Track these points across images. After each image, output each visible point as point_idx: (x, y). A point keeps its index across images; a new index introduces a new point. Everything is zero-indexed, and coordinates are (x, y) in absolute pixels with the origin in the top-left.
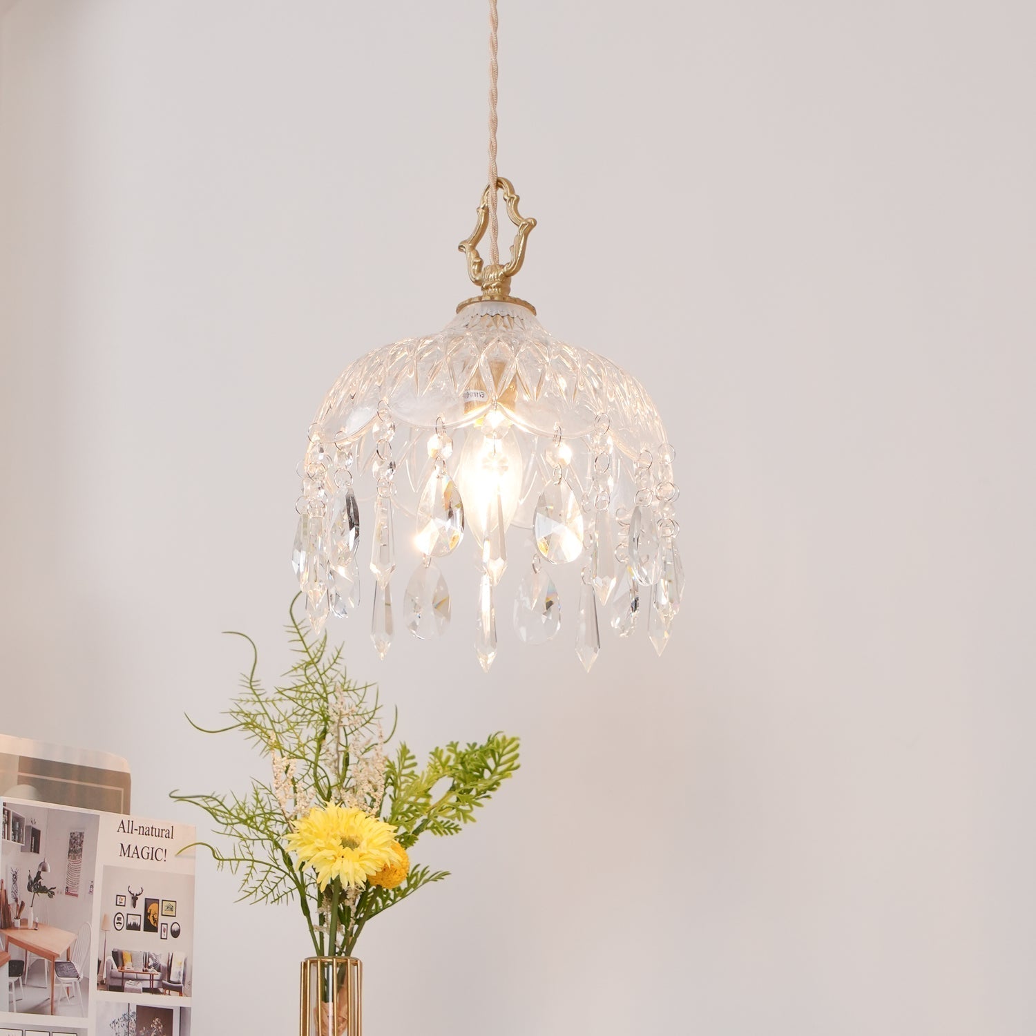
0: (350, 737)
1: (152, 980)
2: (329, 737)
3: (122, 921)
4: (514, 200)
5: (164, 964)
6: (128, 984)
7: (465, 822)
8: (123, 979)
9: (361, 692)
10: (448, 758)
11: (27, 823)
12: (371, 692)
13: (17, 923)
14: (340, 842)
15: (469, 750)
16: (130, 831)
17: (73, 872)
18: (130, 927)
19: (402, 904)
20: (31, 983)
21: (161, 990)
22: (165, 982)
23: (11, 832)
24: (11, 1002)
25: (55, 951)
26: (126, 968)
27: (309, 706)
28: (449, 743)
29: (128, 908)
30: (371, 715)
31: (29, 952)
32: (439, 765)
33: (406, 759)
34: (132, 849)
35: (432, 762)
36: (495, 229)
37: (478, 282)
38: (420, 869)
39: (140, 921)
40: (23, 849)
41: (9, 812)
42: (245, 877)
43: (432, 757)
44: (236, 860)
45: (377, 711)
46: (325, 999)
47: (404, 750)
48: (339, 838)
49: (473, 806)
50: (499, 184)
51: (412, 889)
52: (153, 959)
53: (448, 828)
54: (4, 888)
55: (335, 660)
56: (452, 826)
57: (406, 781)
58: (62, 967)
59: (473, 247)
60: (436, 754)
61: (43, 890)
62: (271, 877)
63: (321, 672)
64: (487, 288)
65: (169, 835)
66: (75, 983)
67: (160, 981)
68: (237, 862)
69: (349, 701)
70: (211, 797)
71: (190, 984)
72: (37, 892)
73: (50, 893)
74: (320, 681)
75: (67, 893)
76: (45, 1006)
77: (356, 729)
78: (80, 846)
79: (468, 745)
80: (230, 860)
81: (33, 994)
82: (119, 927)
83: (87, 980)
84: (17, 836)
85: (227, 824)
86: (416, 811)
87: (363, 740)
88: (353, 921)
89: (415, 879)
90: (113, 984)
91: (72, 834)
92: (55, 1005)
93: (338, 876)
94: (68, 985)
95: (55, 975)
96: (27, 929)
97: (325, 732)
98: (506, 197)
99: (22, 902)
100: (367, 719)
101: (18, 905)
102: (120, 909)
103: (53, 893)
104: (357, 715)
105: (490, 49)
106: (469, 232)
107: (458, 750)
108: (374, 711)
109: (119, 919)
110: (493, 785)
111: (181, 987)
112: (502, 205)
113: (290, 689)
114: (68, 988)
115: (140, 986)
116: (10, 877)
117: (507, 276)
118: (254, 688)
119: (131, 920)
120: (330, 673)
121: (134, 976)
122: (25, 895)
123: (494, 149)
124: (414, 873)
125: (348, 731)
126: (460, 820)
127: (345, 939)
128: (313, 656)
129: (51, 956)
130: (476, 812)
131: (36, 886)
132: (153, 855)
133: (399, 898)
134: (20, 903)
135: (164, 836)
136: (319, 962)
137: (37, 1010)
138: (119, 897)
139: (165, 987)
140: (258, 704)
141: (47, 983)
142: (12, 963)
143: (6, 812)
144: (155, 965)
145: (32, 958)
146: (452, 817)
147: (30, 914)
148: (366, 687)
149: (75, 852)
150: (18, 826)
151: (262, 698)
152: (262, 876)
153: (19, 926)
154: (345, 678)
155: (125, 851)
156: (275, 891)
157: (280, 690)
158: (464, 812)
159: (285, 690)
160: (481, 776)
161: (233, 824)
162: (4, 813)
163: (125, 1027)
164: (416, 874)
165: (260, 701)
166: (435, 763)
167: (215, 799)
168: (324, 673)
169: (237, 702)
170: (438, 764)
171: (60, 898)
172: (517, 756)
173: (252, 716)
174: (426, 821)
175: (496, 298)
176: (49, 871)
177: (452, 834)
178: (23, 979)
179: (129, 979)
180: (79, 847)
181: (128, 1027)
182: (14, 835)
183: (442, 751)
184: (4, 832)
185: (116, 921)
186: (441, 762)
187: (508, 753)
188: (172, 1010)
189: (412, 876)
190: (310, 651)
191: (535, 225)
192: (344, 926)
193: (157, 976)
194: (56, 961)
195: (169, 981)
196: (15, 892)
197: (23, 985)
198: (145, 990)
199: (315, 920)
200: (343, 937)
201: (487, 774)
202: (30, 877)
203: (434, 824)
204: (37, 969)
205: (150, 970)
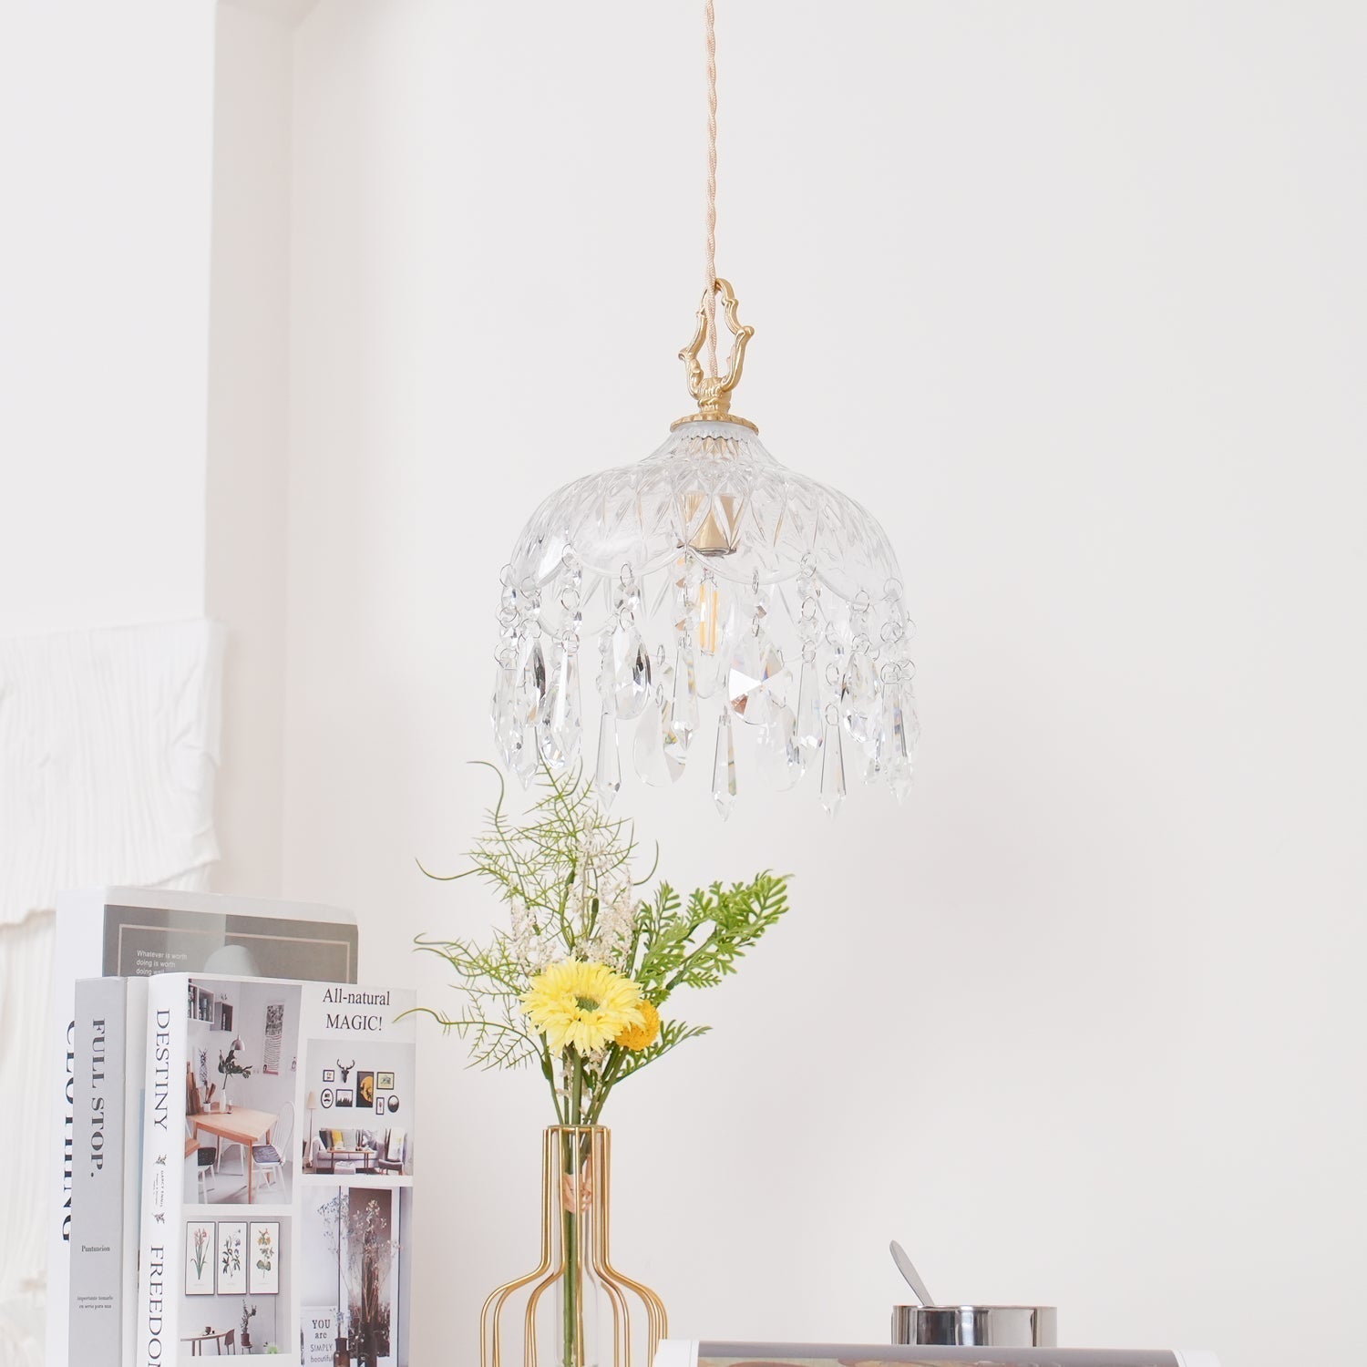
0: (601, 880)
1: (366, 1159)
2: (577, 880)
3: (330, 1098)
4: (733, 305)
5: (380, 1141)
6: (338, 1166)
7: (725, 974)
8: (333, 1160)
9: (614, 829)
10: (710, 901)
11: (216, 999)
12: (626, 827)
13: (207, 1107)
14: (576, 1003)
15: (734, 891)
16: (338, 1000)
17: (272, 1050)
18: (339, 1104)
19: (657, 1062)
20: (223, 1171)
21: (378, 1170)
22: (382, 1161)
23: (198, 1010)
24: (201, 1193)
25: (253, 1135)
26: (336, 1148)
27: (555, 847)
28: (712, 884)
29: (338, 1083)
30: (624, 854)
31: (221, 1138)
32: (701, 909)
33: (667, 900)
34: (341, 1019)
35: (692, 906)
36: (713, 338)
37: (695, 396)
38: (676, 1025)
39: (352, 1097)
40: (212, 1028)
41: (195, 988)
42: (475, 1042)
43: (693, 900)
44: (464, 1023)
45: (631, 850)
46: (569, 1169)
47: (666, 890)
48: (574, 1000)
49: (734, 956)
50: (716, 287)
51: (670, 1046)
52: (366, 1136)
53: (707, 980)
54: (191, 1071)
55: (585, 794)
56: (711, 978)
57: (667, 925)
58: (259, 1151)
59: (694, 356)
60: (697, 896)
61: (238, 1070)
62: (505, 1040)
63: (570, 807)
64: (703, 405)
65: (385, 1001)
66: (277, 1167)
67: (376, 1159)
68: (466, 1025)
69: (600, 839)
70: (455, 944)
71: (411, 1161)
72: (230, 1073)
73: (245, 1072)
74: (568, 819)
75: (266, 1072)
76: (242, 1195)
77: (607, 871)
78: (280, 1019)
79: (734, 885)
80: (458, 1023)
81: (227, 1182)
82: (327, 1104)
83: (290, 1164)
84: (205, 1013)
85: (469, 976)
86: (668, 963)
87: (613, 883)
88: (599, 1085)
89: (670, 1036)
90: (323, 1167)
91: (269, 1008)
92: (253, 1192)
93: (572, 1042)
94: (268, 1171)
95: (253, 1160)
96: (219, 1113)
97: (573, 875)
98: (724, 302)
99: (213, 1086)
100: (621, 858)
101: (207, 1089)
102: (328, 1085)
103: (249, 1073)
104: (609, 854)
105: (708, 134)
106: (688, 340)
107: (721, 892)
108: (629, 850)
109: (326, 1096)
110: (757, 930)
111: (401, 1166)
112: (720, 309)
113: (533, 829)
114: (268, 1174)
115: (353, 1166)
116: (198, 1059)
117: (725, 391)
118: (499, 824)
119: (341, 1096)
120: (579, 809)
121: (346, 1156)
122: (216, 1077)
123: (712, 248)
124: (670, 1029)
125: (599, 873)
126: (719, 971)
127: (592, 1104)
128: (560, 791)
129: (248, 1140)
130: (737, 962)
131: (228, 1066)
132: (366, 1024)
133: (655, 1056)
134: (209, 1086)
135: (378, 1002)
136: (560, 1132)
137: (232, 1199)
138: (326, 1073)
139: (382, 1166)
140: (502, 843)
141: (244, 1170)
142: (201, 1151)
143: (192, 989)
144: (369, 1143)
145: (225, 1144)
146: (709, 969)
147: (222, 1097)
148: (620, 823)
149: (274, 1027)
150: (205, 1003)
151: (506, 837)
152: (495, 1040)
153: (209, 1110)
154: (597, 814)
155: (333, 1022)
156: (511, 1055)
157: (521, 830)
158: (724, 963)
159: (528, 830)
160: (746, 920)
161: (475, 976)
162: (189, 990)
163: (336, 1212)
164: (672, 1030)
165: (504, 841)
166: (695, 906)
167: (459, 946)
168: (572, 809)
169: (479, 841)
170: (699, 907)
171: (257, 1077)
172: (784, 898)
173: (494, 858)
174: (681, 973)
175: (709, 418)
176: (244, 1049)
177: (711, 986)
178: (215, 1167)
179: (339, 1160)
180: (278, 1021)
181: (339, 1211)
182: (202, 1013)
183: (703, 893)
184: (190, 1011)
185: (324, 1098)
186: (702, 906)
187: (774, 895)
188: (390, 1191)
189: (668, 1033)
190: (557, 784)
191: (752, 334)
192: (591, 1090)
193: (373, 1155)
194: (253, 1145)
195: (387, 1160)
196: (204, 1074)
197: (216, 1173)
198: (359, 1171)
199: (559, 1083)
200: (590, 1102)
201: (752, 918)
202: (221, 1057)
203: (690, 976)
204: (231, 1155)
205: (364, 1149)
